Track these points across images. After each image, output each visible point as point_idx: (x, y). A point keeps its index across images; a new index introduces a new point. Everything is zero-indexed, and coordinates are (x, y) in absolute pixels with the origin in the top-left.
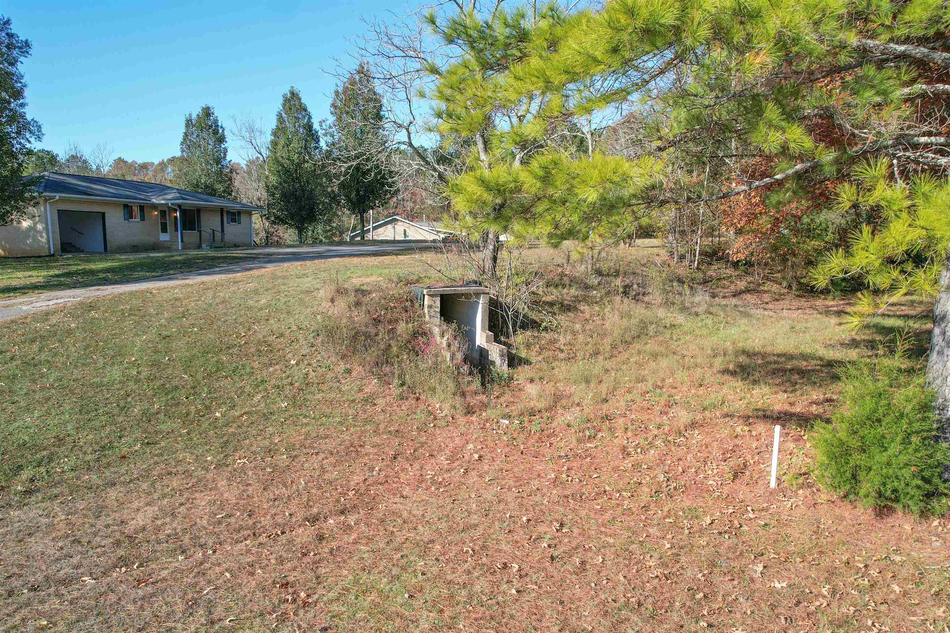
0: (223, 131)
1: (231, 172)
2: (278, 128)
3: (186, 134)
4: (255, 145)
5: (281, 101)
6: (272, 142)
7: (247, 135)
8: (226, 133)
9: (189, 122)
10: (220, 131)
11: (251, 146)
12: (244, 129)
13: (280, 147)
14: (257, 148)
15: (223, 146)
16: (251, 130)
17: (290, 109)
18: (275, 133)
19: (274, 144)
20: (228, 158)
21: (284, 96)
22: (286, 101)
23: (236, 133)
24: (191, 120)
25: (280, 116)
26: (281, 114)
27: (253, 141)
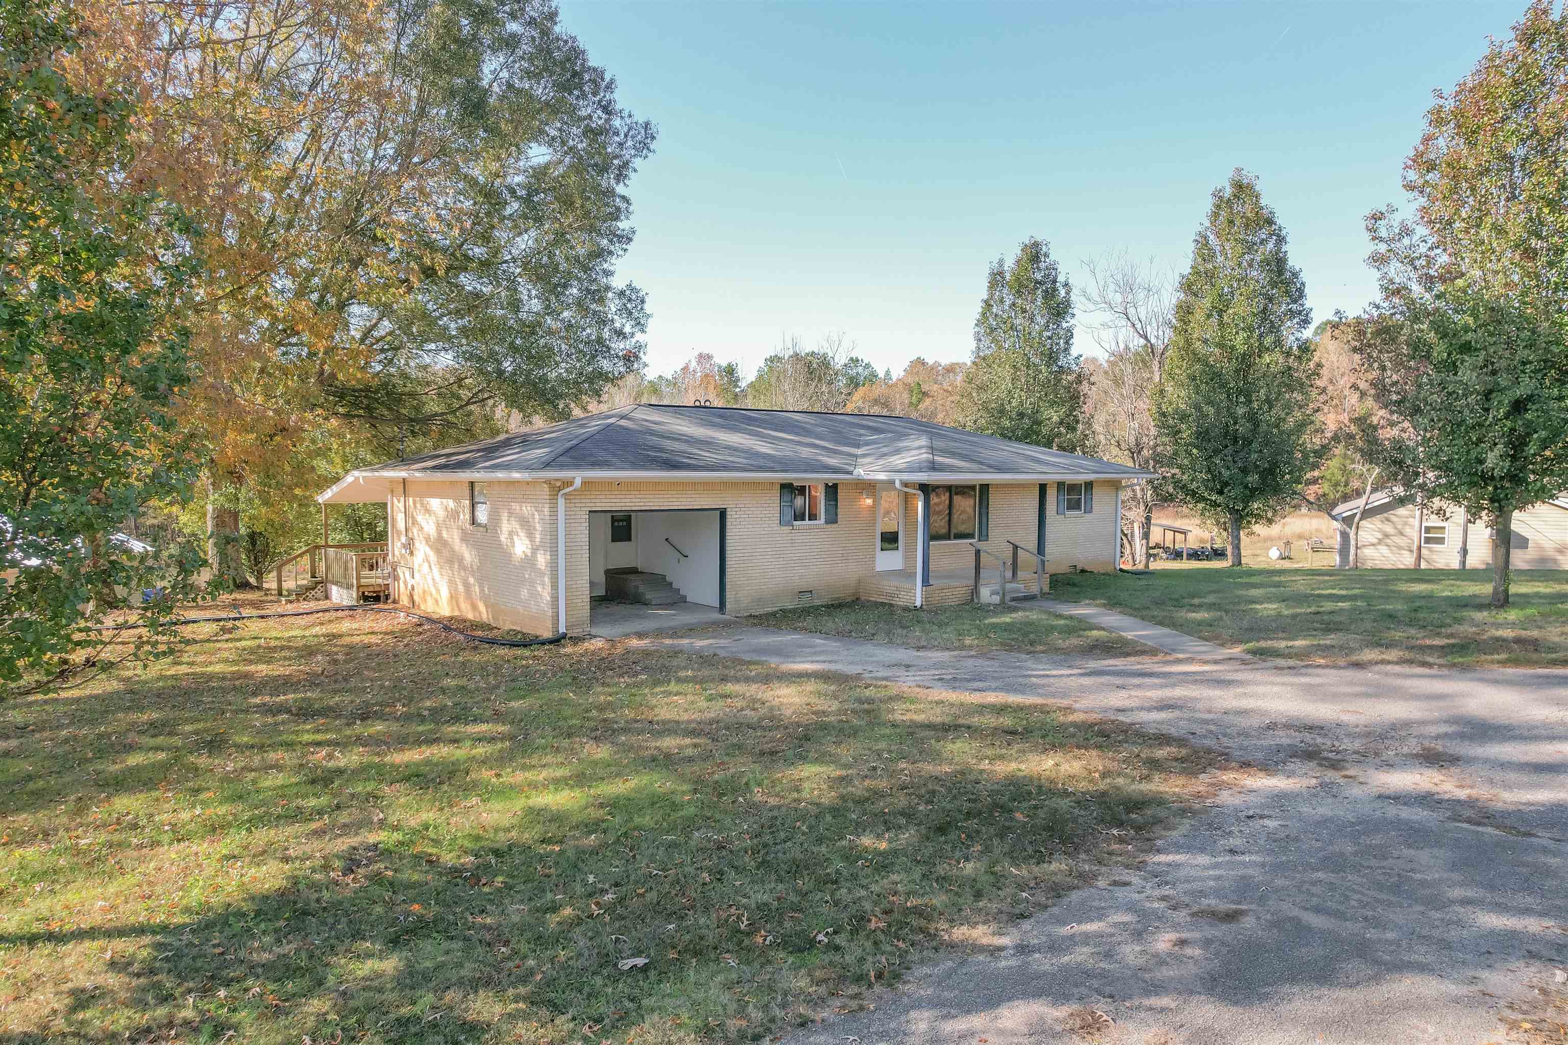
0: (1068, 293)
1: (1079, 379)
2: (1196, 272)
3: (988, 304)
4: (1134, 319)
5: (1207, 205)
6: (1179, 307)
7: (1119, 298)
8: (1073, 297)
9: (996, 279)
10: (1063, 293)
11: (1124, 322)
12: (1112, 287)
13: (1199, 315)
14: (1139, 326)
15: (1064, 325)
16: (1128, 287)
17: (1231, 222)
18: (1188, 286)
19: (1184, 311)
20: (1074, 351)
21: (1217, 195)
22: (1221, 203)
23: (1095, 296)
24: (1001, 273)
25: (1202, 242)
26: (1206, 238)
27: (1131, 311)
